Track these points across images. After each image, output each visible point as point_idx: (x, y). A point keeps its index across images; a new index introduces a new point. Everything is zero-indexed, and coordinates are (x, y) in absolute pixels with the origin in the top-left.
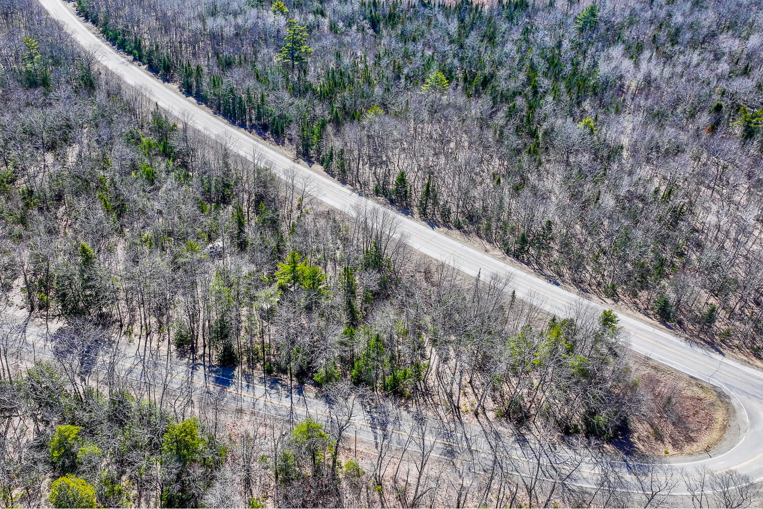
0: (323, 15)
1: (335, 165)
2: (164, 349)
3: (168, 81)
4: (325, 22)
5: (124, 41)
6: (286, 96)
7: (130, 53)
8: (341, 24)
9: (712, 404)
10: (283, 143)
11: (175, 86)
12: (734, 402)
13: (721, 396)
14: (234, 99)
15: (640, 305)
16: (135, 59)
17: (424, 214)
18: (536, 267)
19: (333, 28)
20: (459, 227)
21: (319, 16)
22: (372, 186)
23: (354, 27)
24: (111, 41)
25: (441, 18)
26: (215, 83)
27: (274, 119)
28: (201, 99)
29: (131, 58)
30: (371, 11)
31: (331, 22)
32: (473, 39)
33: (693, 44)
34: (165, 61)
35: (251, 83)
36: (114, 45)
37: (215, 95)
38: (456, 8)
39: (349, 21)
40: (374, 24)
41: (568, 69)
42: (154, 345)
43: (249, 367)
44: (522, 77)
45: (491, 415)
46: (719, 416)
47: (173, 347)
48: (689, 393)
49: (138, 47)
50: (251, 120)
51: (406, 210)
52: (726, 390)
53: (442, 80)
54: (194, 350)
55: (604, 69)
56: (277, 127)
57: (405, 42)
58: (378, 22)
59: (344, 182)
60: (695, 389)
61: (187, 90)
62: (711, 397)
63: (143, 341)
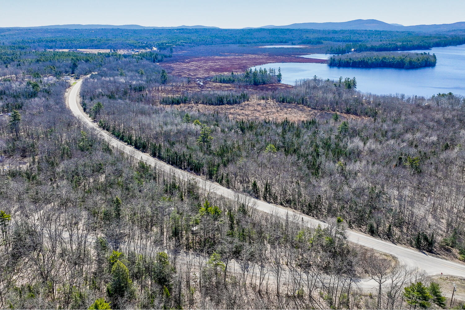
0: (218, 125)
1: (224, 182)
2: (149, 244)
3: (145, 152)
4: (219, 129)
5: (123, 136)
6: (201, 155)
7: (125, 142)
8: (226, 130)
9: (390, 261)
10: (200, 175)
11: (148, 154)
12: (399, 260)
13: (394, 258)
14: (177, 157)
15: (363, 230)
16: (128, 144)
17: (265, 199)
18: (316, 218)
19: (223, 131)
20: (282, 204)
21: (216, 126)
22: (241, 190)
23: (233, 131)
24: (116, 137)
25: (274, 127)
26: (168, 151)
27: (196, 165)
28: (160, 158)
29: (126, 143)
30: (241, 125)
31: (221, 129)
32: (289, 135)
33: (393, 137)
34: (143, 143)
35: (185, 150)
36: (118, 138)
37: (168, 155)
38: (281, 124)
39: (230, 129)
40: (242, 130)
41: (333, 146)
42: (144, 243)
43: (187, 250)
44: (311, 149)
45: (294, 266)
46: (393, 264)
47: (152, 243)
48: (381, 258)
49: (130, 138)
50: (184, 166)
51: (258, 198)
52: (396, 256)
53: (273, 148)
54: (162, 244)
55: (350, 146)
56: (197, 168)
57: (257, 136)
58: (244, 129)
59: (229, 188)
60: (383, 256)
61: (154, 155)
62: (389, 258)
63: (139, 241)
